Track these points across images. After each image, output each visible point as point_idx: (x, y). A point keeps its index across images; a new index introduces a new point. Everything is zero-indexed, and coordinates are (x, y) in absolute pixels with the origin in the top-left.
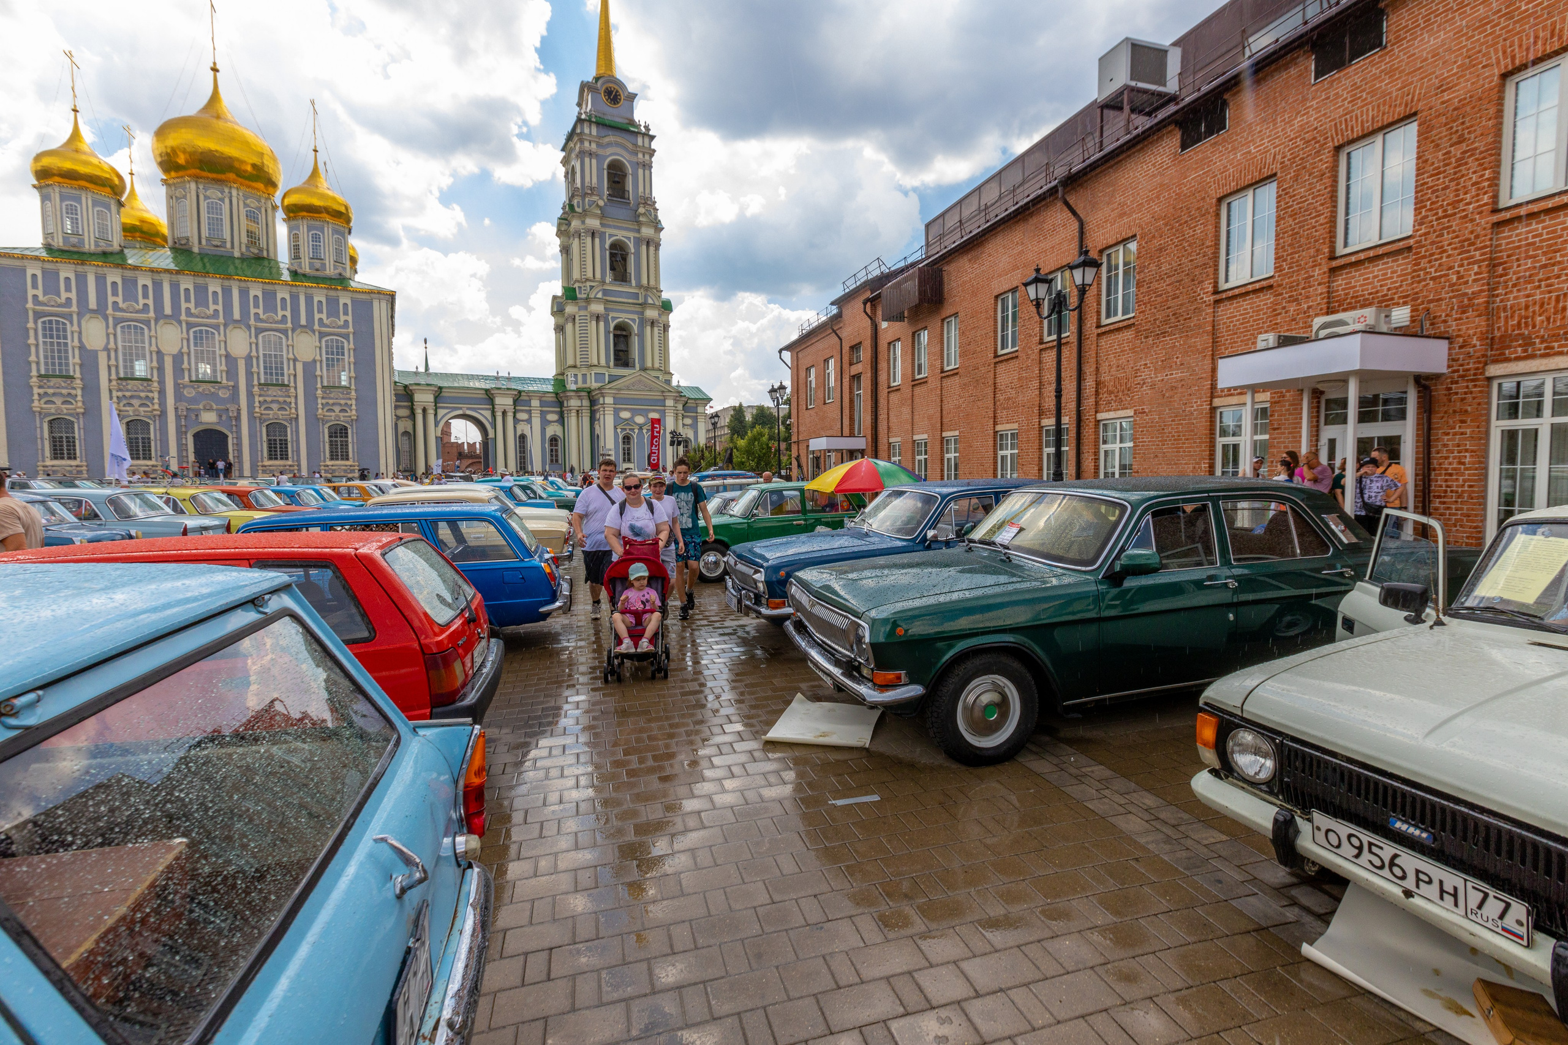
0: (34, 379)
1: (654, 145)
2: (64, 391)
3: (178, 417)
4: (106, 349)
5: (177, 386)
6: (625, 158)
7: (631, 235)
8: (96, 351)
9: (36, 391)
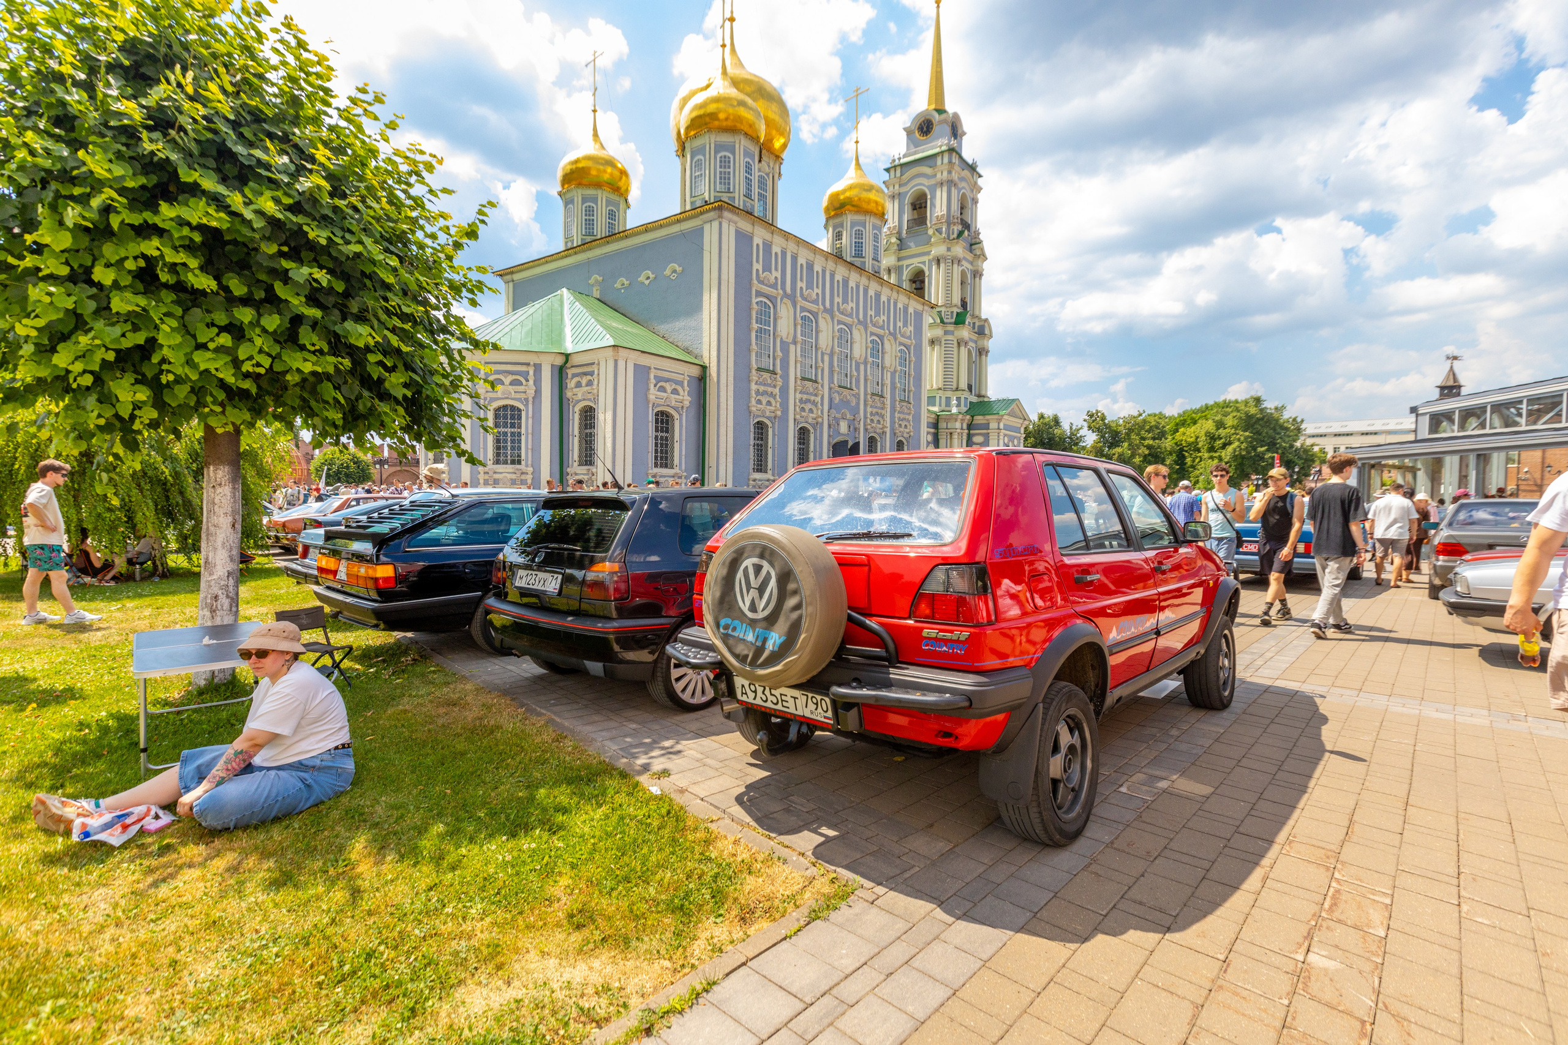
0: (754, 372)
1: (980, 181)
2: (770, 389)
3: (829, 426)
4: (795, 342)
5: (830, 389)
6: (969, 194)
7: (970, 267)
8: (788, 344)
9: (754, 387)
